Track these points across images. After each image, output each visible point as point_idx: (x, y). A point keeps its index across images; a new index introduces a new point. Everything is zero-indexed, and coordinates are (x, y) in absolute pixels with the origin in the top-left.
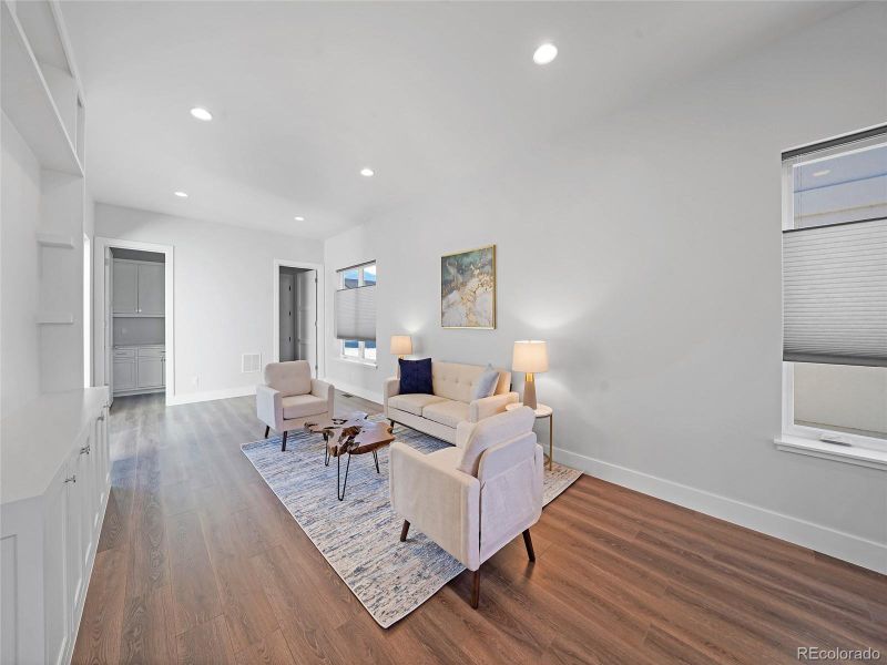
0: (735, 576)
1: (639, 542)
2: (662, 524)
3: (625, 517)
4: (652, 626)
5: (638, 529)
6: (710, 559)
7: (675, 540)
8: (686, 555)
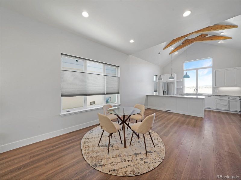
0: (58, 148)
1: (31, 160)
2: (36, 150)
3: (22, 156)
4: (46, 176)
5: (29, 157)
6: (51, 148)
7: (42, 151)
8: (46, 152)
